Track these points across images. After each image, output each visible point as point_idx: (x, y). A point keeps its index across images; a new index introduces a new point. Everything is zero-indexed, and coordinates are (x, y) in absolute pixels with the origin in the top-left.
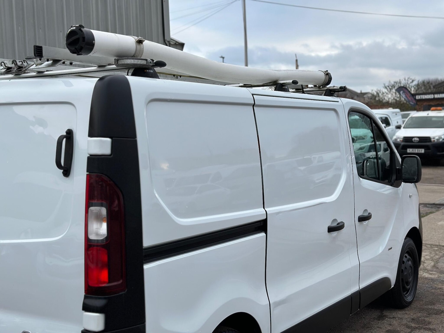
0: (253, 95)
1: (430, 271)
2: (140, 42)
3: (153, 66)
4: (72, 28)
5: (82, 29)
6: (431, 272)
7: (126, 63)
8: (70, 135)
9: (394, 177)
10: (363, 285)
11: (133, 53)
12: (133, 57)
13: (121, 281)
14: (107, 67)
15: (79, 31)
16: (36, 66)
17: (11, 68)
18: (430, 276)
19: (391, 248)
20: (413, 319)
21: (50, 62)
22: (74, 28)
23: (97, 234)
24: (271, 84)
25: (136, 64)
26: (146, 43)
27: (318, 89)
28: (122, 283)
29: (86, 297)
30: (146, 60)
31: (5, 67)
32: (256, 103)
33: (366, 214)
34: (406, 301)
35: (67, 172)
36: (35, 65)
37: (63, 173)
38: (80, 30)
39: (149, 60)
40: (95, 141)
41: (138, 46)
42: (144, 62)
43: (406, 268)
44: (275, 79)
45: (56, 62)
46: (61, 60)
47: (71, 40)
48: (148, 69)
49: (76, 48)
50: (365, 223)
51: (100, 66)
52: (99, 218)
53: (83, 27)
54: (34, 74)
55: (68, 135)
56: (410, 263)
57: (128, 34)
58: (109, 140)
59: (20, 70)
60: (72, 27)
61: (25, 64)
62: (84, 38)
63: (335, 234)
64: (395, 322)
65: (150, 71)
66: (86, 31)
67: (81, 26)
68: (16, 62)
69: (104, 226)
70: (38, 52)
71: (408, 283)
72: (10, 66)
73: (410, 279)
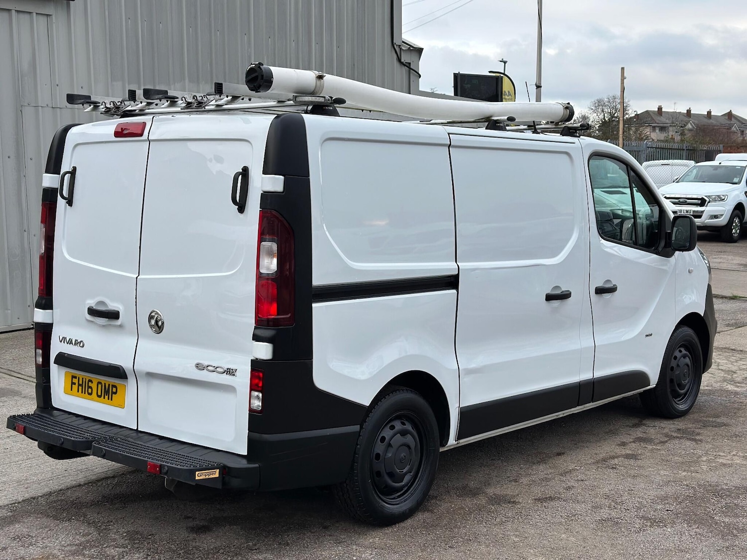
0: (449, 134)
1: (738, 383)
2: (320, 77)
3: (331, 103)
4: (251, 66)
5: (261, 67)
6: (738, 385)
7: (304, 100)
8: (245, 172)
9: (662, 244)
10: (600, 373)
11: (313, 89)
12: (312, 94)
13: (290, 315)
14: (286, 102)
15: (259, 69)
16: (216, 101)
17: (191, 103)
18: (736, 389)
19: (651, 335)
20: (679, 430)
21: (230, 98)
22: (254, 65)
23: (268, 269)
24: (483, 120)
25: (314, 102)
26: (328, 78)
27: (554, 126)
28: (290, 316)
29: (255, 328)
30: (324, 97)
31: (185, 102)
32: (452, 144)
33: (608, 286)
34: (676, 408)
35: (241, 209)
36: (214, 101)
37: (238, 209)
38: (259, 67)
39: (327, 97)
40: (269, 177)
41: (318, 82)
42: (322, 100)
43: (678, 365)
44: (488, 115)
45: (235, 98)
46: (240, 97)
47: (250, 78)
48: (328, 106)
49: (254, 86)
50: (607, 296)
51: (279, 102)
52: (270, 254)
53: (263, 65)
54: (213, 107)
55: (243, 172)
56: (687, 360)
57: (309, 69)
58: (282, 177)
59: (200, 106)
60: (252, 64)
61: (205, 99)
62: (262, 76)
63: (555, 303)
64: (652, 431)
65: (329, 108)
66: (265, 68)
67: (260, 64)
68: (196, 97)
69: (275, 260)
70: (219, 89)
71: (681, 386)
72: (190, 101)
73: (685, 382)
